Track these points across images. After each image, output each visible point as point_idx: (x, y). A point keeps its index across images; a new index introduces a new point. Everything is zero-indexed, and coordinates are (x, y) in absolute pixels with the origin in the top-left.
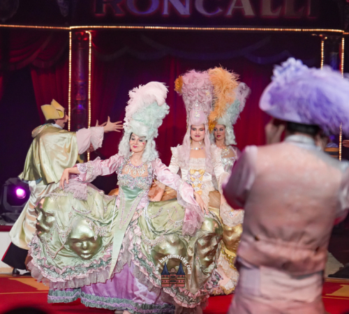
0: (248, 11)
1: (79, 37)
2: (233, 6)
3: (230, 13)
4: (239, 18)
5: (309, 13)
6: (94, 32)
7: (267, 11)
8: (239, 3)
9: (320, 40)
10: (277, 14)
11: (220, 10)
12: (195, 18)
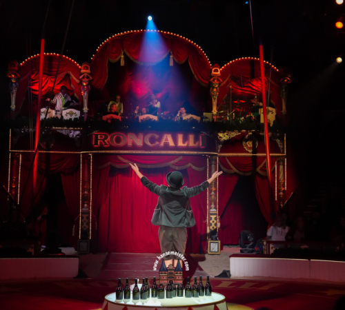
0: (171, 144)
1: (86, 157)
2: (163, 141)
3: (162, 144)
4: (167, 147)
5: (201, 144)
6: (94, 154)
7: (180, 144)
8: (167, 140)
9: (206, 158)
10: (185, 145)
11: (157, 143)
12: (145, 147)
